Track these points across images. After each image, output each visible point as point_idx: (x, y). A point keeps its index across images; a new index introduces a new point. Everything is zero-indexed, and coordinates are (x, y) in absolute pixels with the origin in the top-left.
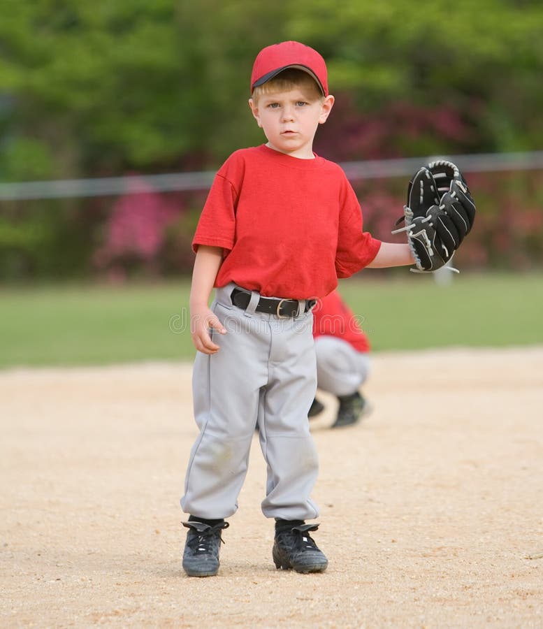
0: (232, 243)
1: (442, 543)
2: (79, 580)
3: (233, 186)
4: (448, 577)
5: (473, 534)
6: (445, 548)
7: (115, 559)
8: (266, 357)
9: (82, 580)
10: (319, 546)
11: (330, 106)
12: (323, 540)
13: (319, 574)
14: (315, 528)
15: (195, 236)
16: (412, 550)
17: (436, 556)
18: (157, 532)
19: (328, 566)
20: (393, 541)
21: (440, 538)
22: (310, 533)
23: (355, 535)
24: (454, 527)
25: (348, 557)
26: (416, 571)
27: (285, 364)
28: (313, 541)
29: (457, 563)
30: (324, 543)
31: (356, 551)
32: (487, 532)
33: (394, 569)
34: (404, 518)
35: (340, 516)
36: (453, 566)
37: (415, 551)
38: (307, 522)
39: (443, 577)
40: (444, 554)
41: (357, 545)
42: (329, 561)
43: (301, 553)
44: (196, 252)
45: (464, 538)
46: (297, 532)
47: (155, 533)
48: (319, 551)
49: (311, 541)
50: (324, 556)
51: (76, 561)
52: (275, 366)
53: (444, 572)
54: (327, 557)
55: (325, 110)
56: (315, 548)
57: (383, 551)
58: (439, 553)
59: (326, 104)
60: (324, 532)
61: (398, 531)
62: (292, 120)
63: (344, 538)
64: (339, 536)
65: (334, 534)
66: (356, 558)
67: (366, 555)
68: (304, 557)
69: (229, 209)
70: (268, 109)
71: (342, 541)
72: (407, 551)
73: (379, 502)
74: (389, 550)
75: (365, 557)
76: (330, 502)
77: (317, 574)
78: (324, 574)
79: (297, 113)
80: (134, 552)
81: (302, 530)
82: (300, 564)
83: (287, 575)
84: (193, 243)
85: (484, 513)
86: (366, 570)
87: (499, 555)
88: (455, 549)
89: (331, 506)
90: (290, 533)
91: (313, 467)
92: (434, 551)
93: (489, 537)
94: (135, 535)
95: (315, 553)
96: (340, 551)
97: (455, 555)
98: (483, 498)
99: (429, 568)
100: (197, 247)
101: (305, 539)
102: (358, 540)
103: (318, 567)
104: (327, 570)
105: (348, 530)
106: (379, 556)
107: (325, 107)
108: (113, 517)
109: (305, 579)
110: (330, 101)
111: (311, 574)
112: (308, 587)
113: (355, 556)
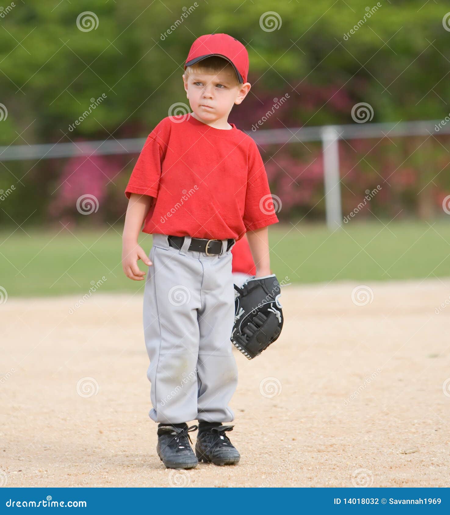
0: (157, 192)
1: (333, 441)
2: (37, 472)
3: (160, 147)
4: (338, 469)
5: (359, 434)
6: (336, 445)
7: (66, 454)
8: (199, 285)
9: (40, 471)
10: (233, 443)
11: (247, 91)
12: (236, 439)
13: (233, 466)
14: (230, 429)
15: (128, 186)
16: (308, 446)
17: (329, 452)
18: (101, 432)
19: (241, 459)
20: (293, 440)
21: (332, 437)
22: (226, 432)
23: (263, 434)
24: (343, 428)
25: (256, 453)
26: (312, 463)
27: (214, 292)
28: (229, 439)
29: (346, 457)
30: (237, 441)
31: (263, 448)
32: (370, 432)
33: (294, 462)
34: (303, 420)
35: (250, 419)
36: (343, 460)
37: (311, 447)
38: (224, 424)
39: (334, 469)
40: (335, 450)
41: (264, 442)
42: (241, 456)
43: (218, 449)
44: (129, 198)
45: (351, 437)
46: (215, 431)
47: (99, 433)
48: (233, 447)
49: (227, 440)
50: (237, 452)
51: (35, 456)
52: (207, 293)
53: (335, 465)
54: (240, 453)
55: (242, 94)
56: (230, 445)
57: (285, 447)
58: (330, 449)
59: (243, 89)
60: (237, 432)
61: (298, 432)
62: (211, 98)
63: (253, 437)
64: (249, 435)
65: (245, 434)
66: (263, 453)
67: (271, 450)
68: (221, 452)
69: (156, 164)
70: (195, 86)
71: (252, 439)
72: (305, 447)
73: (282, 408)
74: (290, 446)
75: (271, 452)
76: (242, 408)
77: (231, 466)
78: (237, 466)
79: (216, 93)
80: (81, 448)
81: (219, 430)
82: (218, 458)
83: (207, 467)
84: (126, 191)
85: (368, 416)
86: (271, 463)
87: (380, 450)
88: (344, 446)
89: (242, 411)
90: (210, 432)
91: (233, 380)
92: (326, 447)
93: (371, 436)
94: (83, 434)
95: (229, 449)
96: (250, 448)
97: (344, 450)
98: (367, 405)
99: (322, 461)
100: (129, 195)
101: (222, 438)
102: (265, 438)
103: (232, 460)
104: (240, 463)
105: (257, 430)
106: (282, 451)
107: (242, 91)
108: (65, 420)
109: (221, 470)
110: (247, 88)
111: (226, 466)
112: (224, 477)
113: (262, 451)
